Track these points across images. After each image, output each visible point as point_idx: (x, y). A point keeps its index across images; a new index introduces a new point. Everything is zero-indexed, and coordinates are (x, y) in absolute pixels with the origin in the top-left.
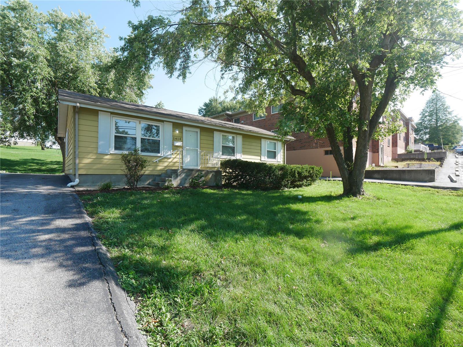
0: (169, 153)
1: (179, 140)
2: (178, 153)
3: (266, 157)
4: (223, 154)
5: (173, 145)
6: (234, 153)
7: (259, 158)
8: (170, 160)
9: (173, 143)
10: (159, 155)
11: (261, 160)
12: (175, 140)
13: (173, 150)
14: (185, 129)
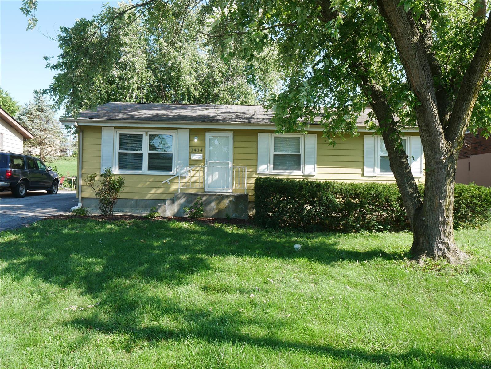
0: (185, 170)
1: (200, 151)
2: (197, 169)
3: (377, 170)
4: (275, 168)
5: (190, 158)
6: (299, 165)
7: (359, 171)
8: (185, 180)
9: (190, 156)
10: (171, 173)
11: (363, 175)
12: (194, 151)
13: (190, 165)
14: (208, 135)
